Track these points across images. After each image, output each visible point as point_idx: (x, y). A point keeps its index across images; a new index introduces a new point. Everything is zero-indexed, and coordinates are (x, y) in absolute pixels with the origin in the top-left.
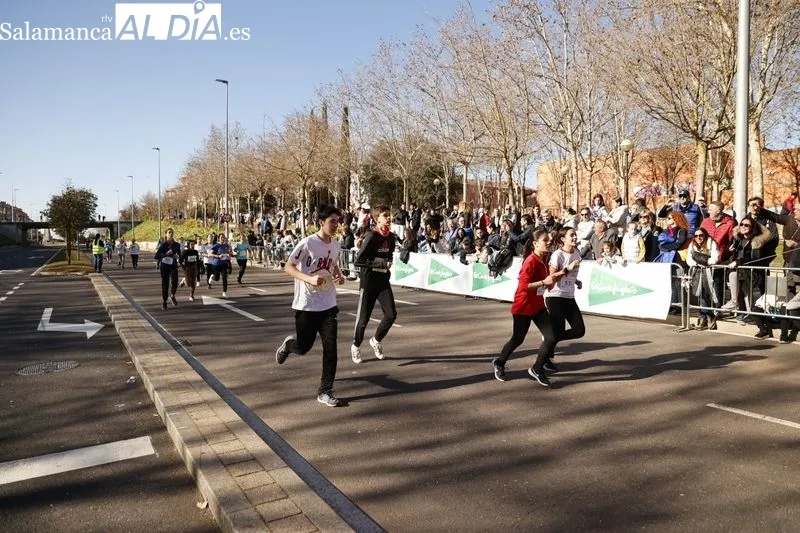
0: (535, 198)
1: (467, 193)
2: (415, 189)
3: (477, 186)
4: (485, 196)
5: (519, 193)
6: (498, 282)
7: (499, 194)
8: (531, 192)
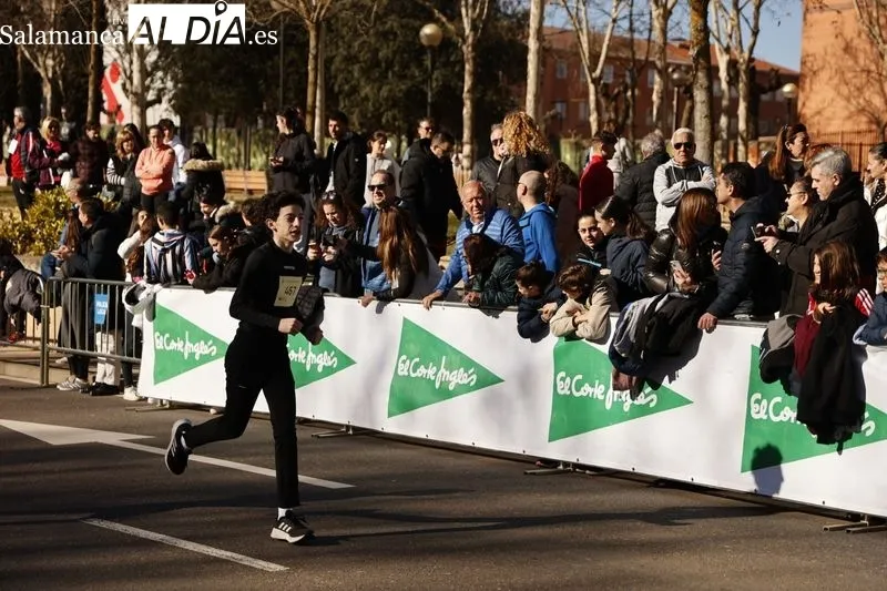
0: (791, 103)
1: (540, 77)
2: (351, 59)
3: (577, 54)
4: (605, 91)
5: (733, 82)
6: (644, 411)
7: (657, 83)
8: (779, 77)
